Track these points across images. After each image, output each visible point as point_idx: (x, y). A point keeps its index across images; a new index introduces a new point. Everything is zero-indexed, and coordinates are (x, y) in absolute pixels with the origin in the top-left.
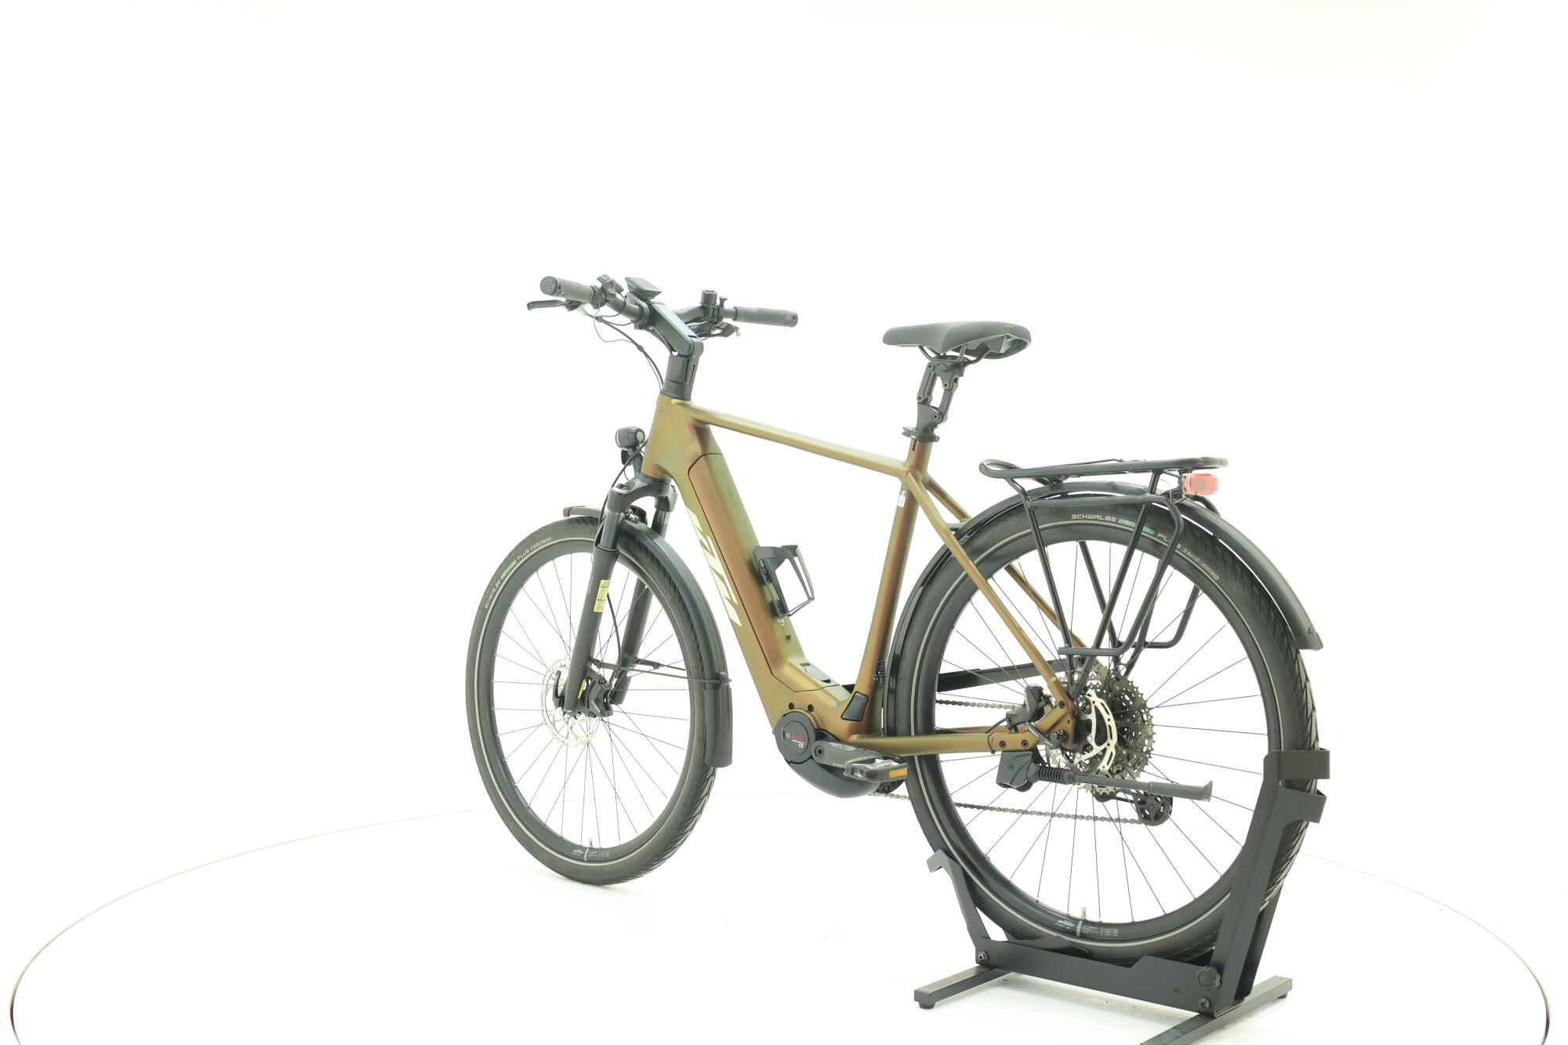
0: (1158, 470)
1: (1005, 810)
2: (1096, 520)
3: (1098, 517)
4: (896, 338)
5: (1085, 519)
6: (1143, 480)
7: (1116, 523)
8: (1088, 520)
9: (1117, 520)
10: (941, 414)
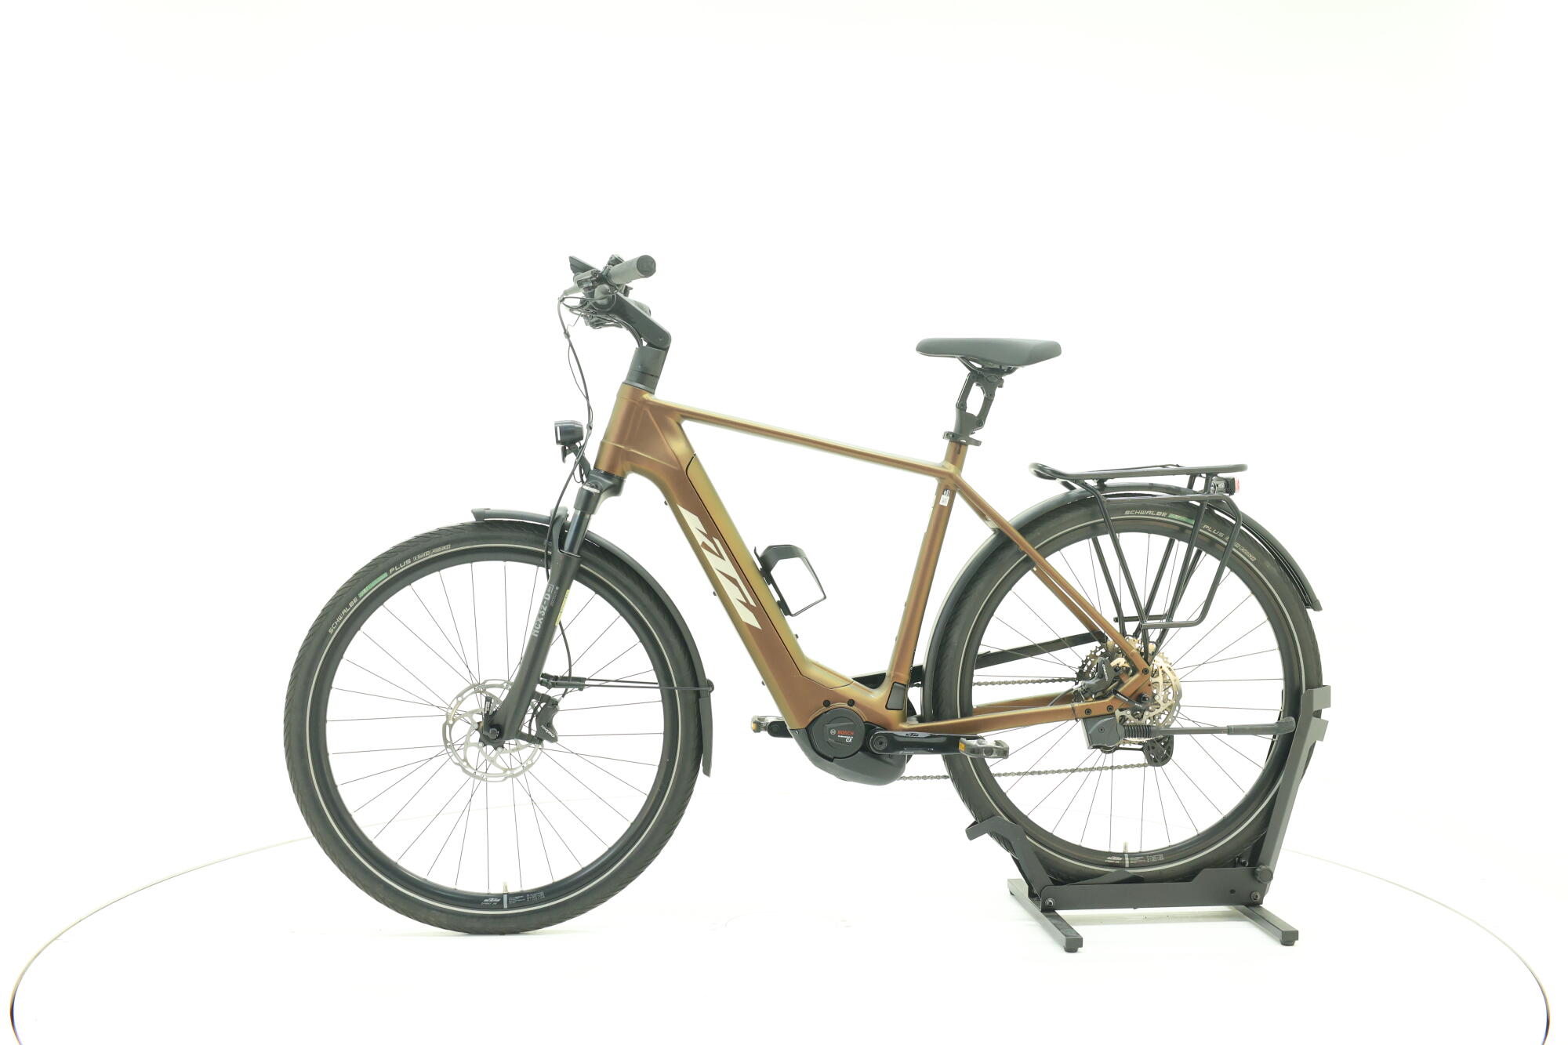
0: (1193, 474)
1: (1046, 772)
2: (1148, 515)
3: (1150, 512)
4: (930, 348)
5: (1137, 514)
6: (1182, 481)
7: (1167, 517)
8: (1140, 515)
9: (1168, 515)
10: (979, 421)
